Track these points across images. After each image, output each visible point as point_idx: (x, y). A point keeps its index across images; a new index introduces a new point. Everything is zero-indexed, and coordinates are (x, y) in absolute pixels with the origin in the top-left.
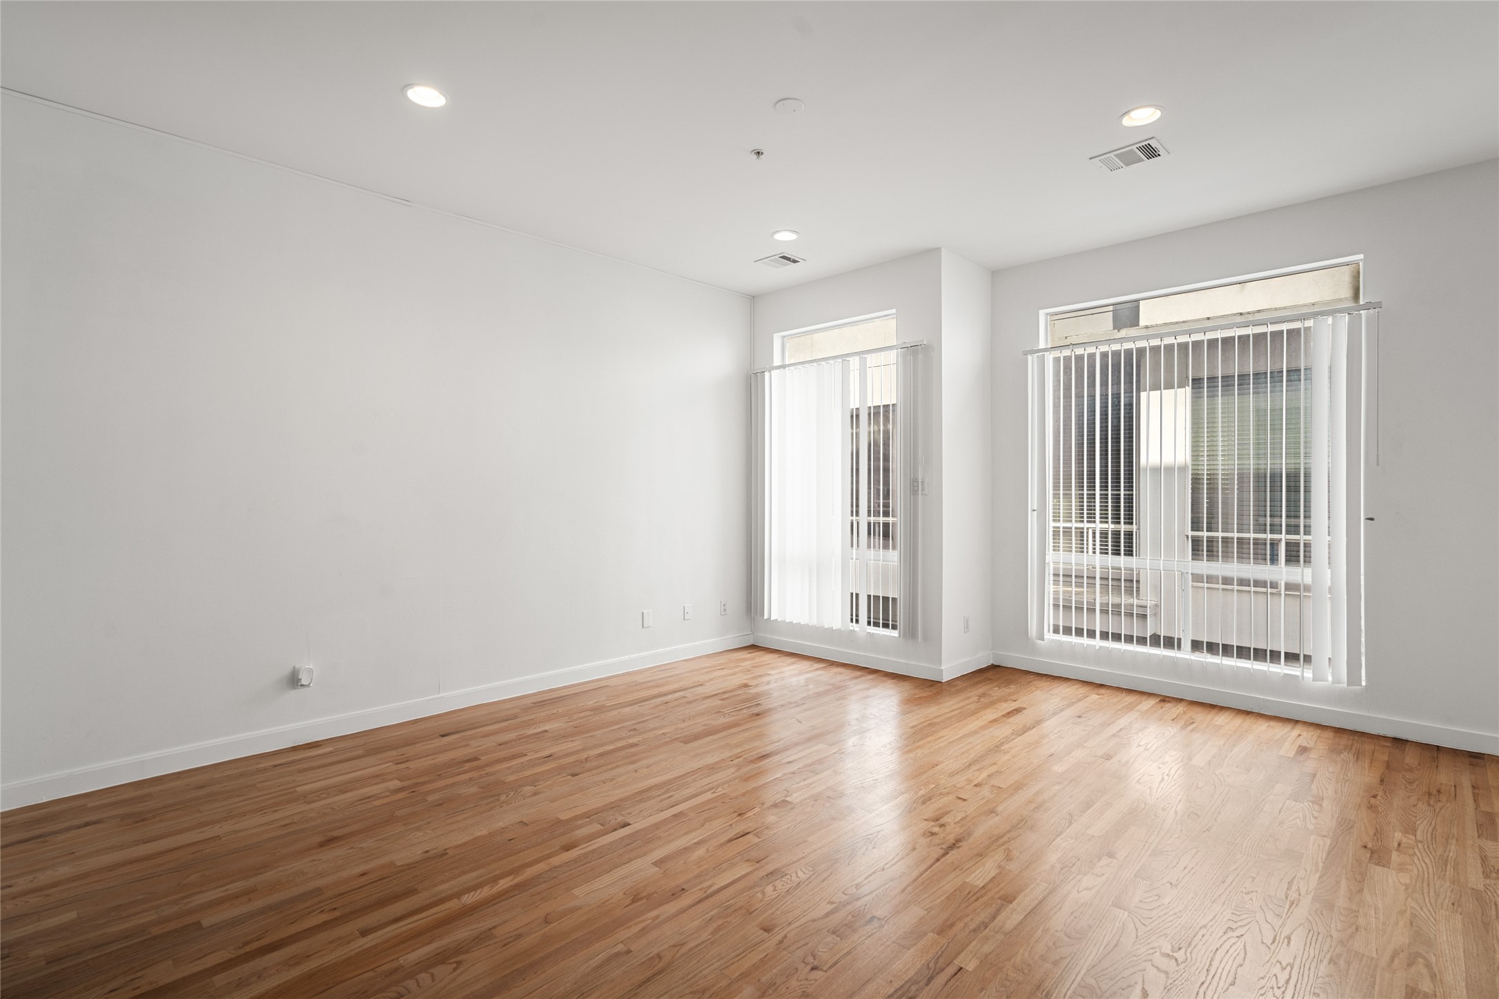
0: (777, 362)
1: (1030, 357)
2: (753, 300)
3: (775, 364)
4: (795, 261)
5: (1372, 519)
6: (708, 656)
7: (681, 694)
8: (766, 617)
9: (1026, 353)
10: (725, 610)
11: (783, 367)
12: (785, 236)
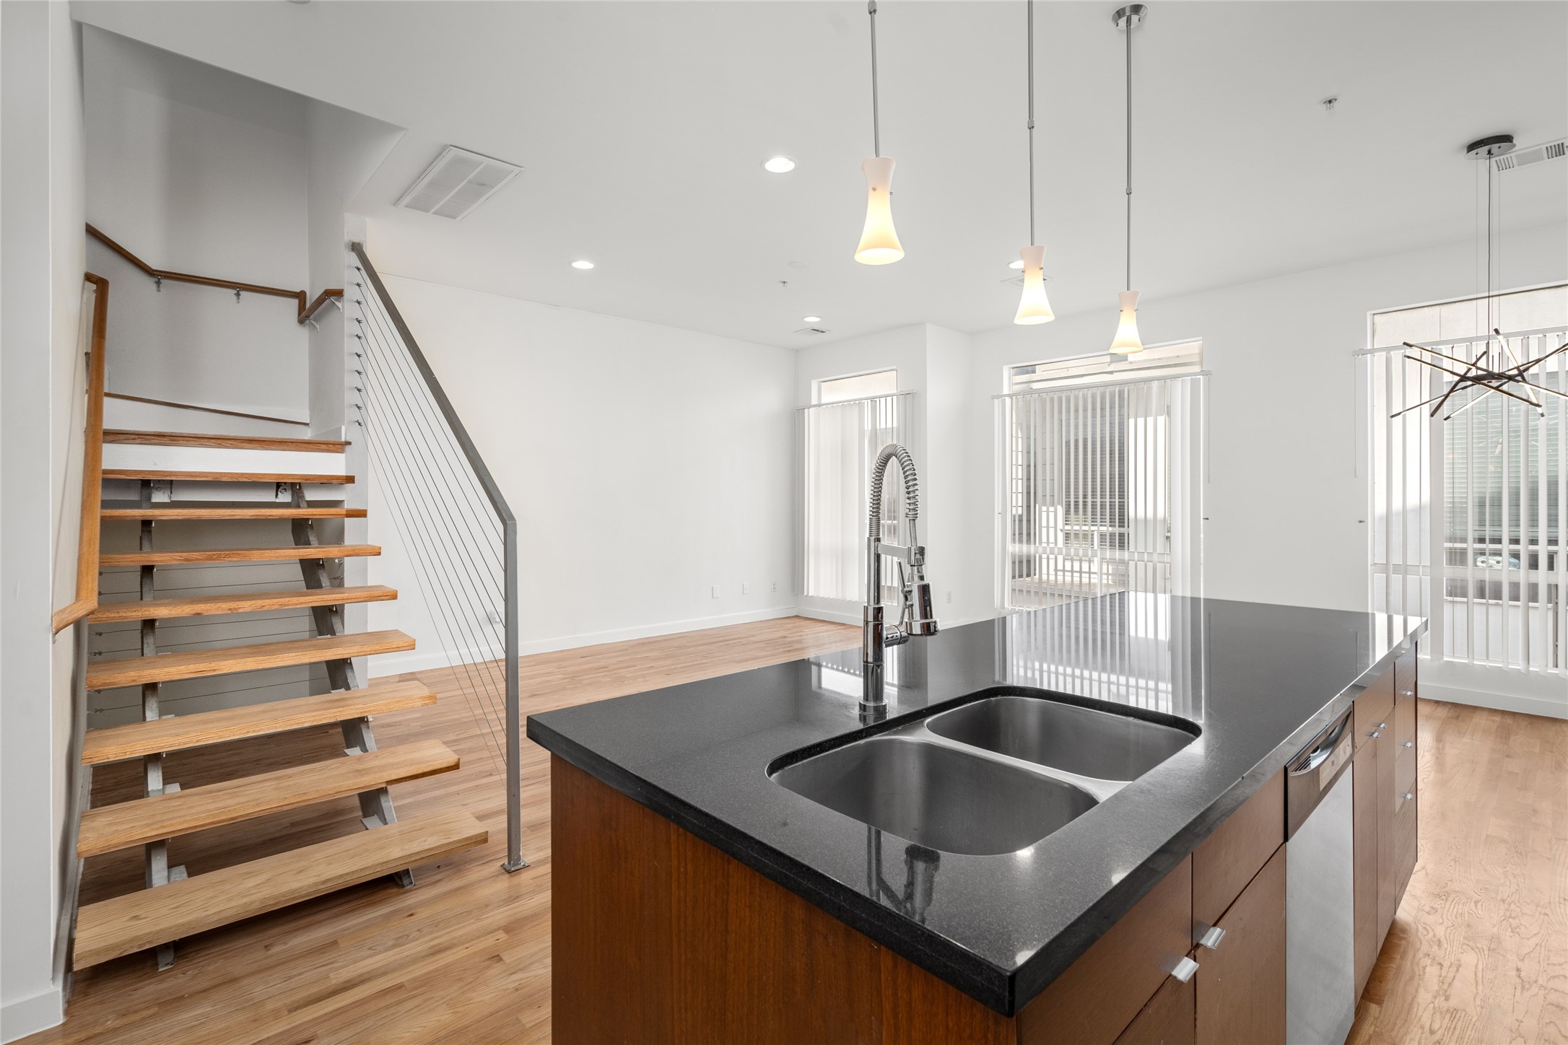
0: (814, 401)
1: (996, 401)
2: (797, 353)
3: (813, 403)
4: (823, 332)
5: (1207, 519)
6: (761, 621)
7: (739, 640)
8: (805, 594)
9: (993, 398)
10: (774, 588)
11: (819, 405)
12: (812, 320)
